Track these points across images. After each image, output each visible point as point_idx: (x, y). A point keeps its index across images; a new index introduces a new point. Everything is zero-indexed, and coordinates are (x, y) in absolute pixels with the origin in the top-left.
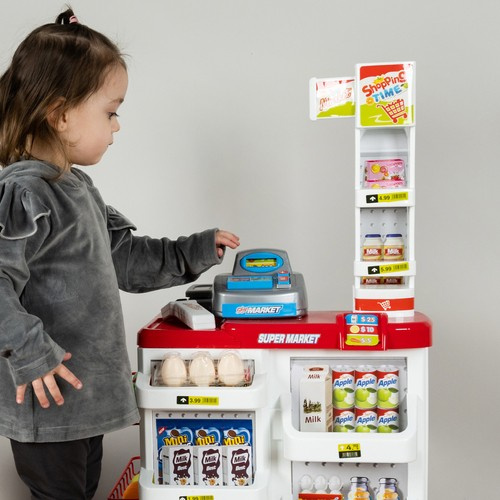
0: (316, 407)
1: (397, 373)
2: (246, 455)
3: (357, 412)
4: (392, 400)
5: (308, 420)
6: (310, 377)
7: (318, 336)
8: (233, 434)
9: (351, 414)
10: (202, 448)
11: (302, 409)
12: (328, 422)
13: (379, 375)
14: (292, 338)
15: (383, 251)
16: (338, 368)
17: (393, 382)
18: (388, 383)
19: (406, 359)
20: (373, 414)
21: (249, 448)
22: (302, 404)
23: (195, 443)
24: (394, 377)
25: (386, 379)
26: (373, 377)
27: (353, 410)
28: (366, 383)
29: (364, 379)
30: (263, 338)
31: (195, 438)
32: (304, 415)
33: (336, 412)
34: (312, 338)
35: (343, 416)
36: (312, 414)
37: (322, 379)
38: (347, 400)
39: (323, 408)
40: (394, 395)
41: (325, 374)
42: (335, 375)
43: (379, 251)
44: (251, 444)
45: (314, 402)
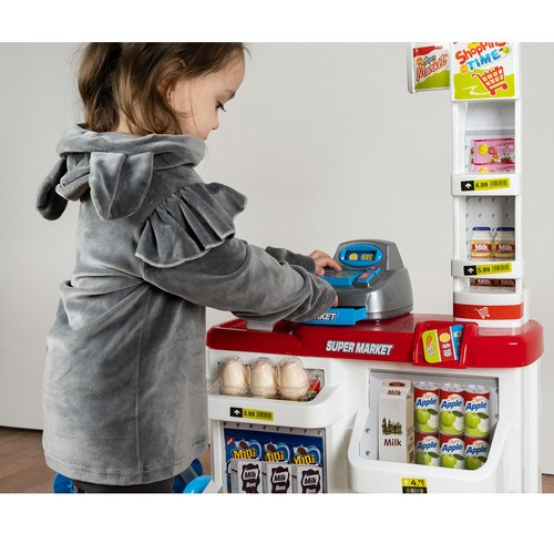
0: (396, 429)
1: (487, 396)
2: (316, 477)
3: (442, 438)
4: (481, 428)
5: (387, 443)
6: (390, 393)
7: (390, 347)
8: (303, 452)
9: (434, 440)
10: (271, 465)
11: (381, 429)
12: (409, 447)
13: (467, 396)
14: (362, 348)
15: (494, 247)
16: (421, 385)
17: (483, 406)
18: (477, 407)
19: (497, 379)
20: (460, 442)
21: (320, 470)
22: (381, 423)
23: (264, 458)
24: (484, 400)
25: (474, 402)
26: (460, 398)
27: (437, 435)
28: (452, 405)
29: (449, 400)
30: (331, 346)
31: (264, 453)
32: (383, 437)
33: (419, 436)
34: (383, 349)
35: (425, 441)
36: (392, 437)
37: (403, 397)
38: (431, 423)
39: (404, 429)
40: (483, 421)
41: (406, 390)
42: (418, 393)
43: (489, 247)
44: (322, 465)
45: (394, 422)
